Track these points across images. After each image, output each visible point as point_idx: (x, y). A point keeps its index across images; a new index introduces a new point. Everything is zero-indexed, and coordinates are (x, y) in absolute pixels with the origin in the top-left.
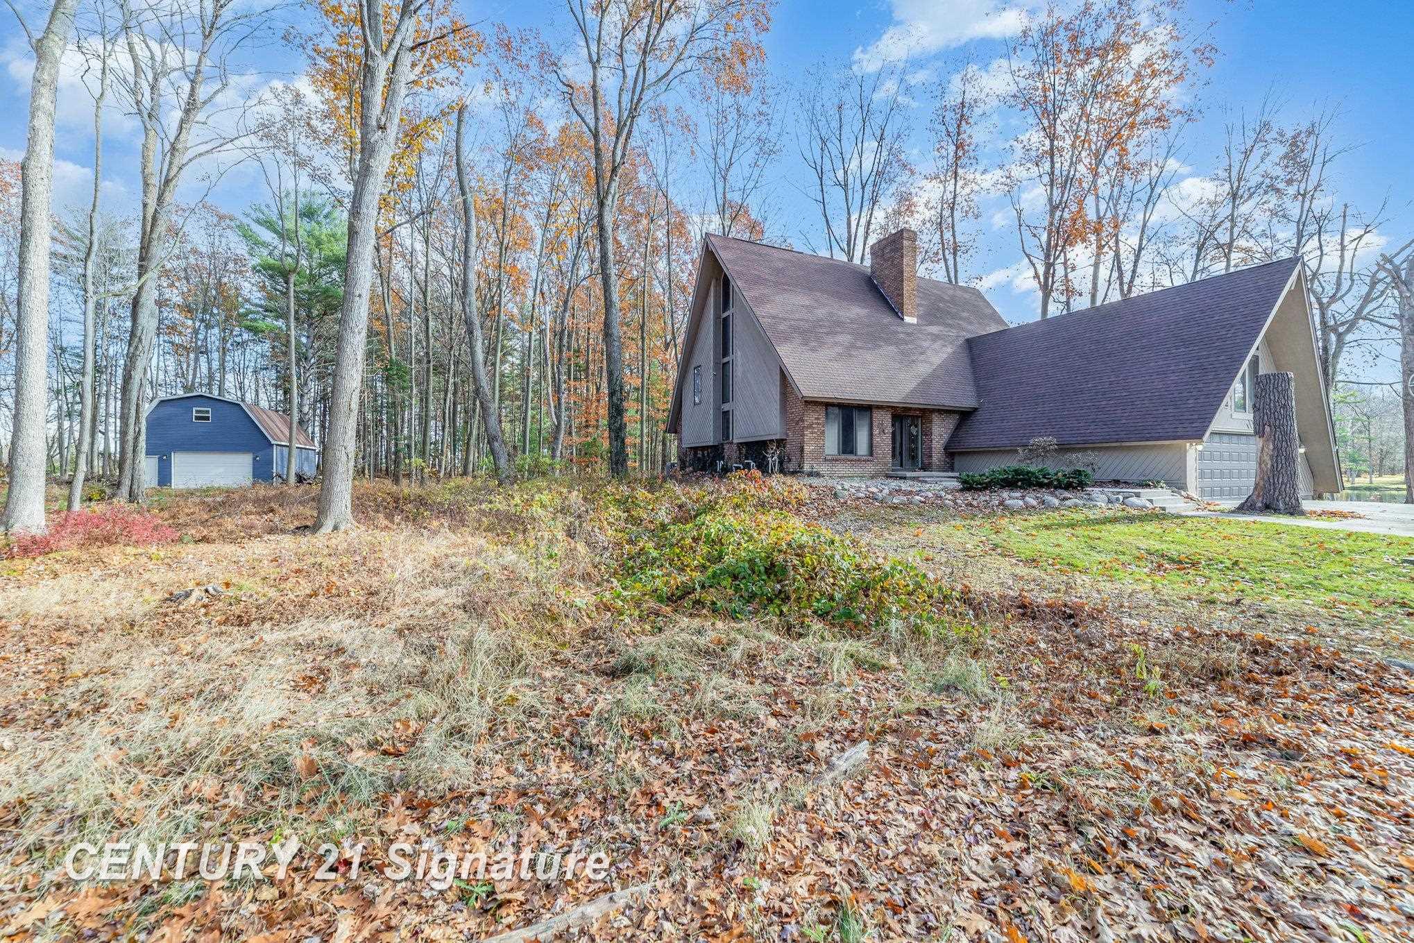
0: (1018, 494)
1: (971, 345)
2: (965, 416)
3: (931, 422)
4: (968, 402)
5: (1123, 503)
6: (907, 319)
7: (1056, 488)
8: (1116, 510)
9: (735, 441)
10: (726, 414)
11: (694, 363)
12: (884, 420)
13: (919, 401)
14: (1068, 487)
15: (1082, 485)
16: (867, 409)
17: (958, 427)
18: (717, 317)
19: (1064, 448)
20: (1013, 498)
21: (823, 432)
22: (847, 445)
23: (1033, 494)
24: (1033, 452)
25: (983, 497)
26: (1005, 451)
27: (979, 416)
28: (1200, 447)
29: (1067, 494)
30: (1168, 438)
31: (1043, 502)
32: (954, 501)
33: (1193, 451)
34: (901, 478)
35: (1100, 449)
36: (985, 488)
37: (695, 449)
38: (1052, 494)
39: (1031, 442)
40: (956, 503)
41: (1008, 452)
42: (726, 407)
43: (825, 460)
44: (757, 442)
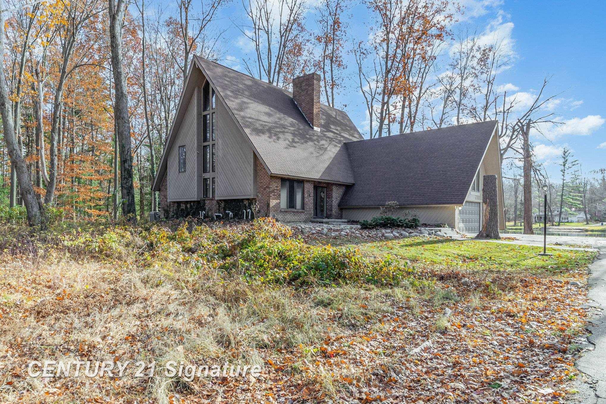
0: (389, 231)
1: (347, 147)
2: (348, 188)
3: (332, 190)
4: (350, 180)
5: (435, 235)
6: (315, 128)
7: (405, 227)
8: (433, 238)
9: (216, 199)
10: (205, 180)
11: (179, 143)
12: (309, 188)
13: (328, 178)
14: (411, 227)
15: (416, 226)
16: (301, 182)
17: (345, 194)
18: (199, 114)
19: (402, 207)
20: (388, 233)
21: (280, 195)
22: (291, 203)
23: (396, 231)
24: (390, 208)
25: (373, 233)
26: (372, 208)
27: (356, 188)
28: (460, 208)
29: (411, 231)
30: (444, 204)
31: (401, 234)
32: (361, 234)
33: (458, 209)
34: (320, 222)
35: (418, 208)
36: (373, 228)
37: (179, 203)
38: (404, 230)
39: (387, 203)
40: (362, 236)
41: (375, 208)
42: (206, 176)
43: (281, 211)
44: (234, 200)
